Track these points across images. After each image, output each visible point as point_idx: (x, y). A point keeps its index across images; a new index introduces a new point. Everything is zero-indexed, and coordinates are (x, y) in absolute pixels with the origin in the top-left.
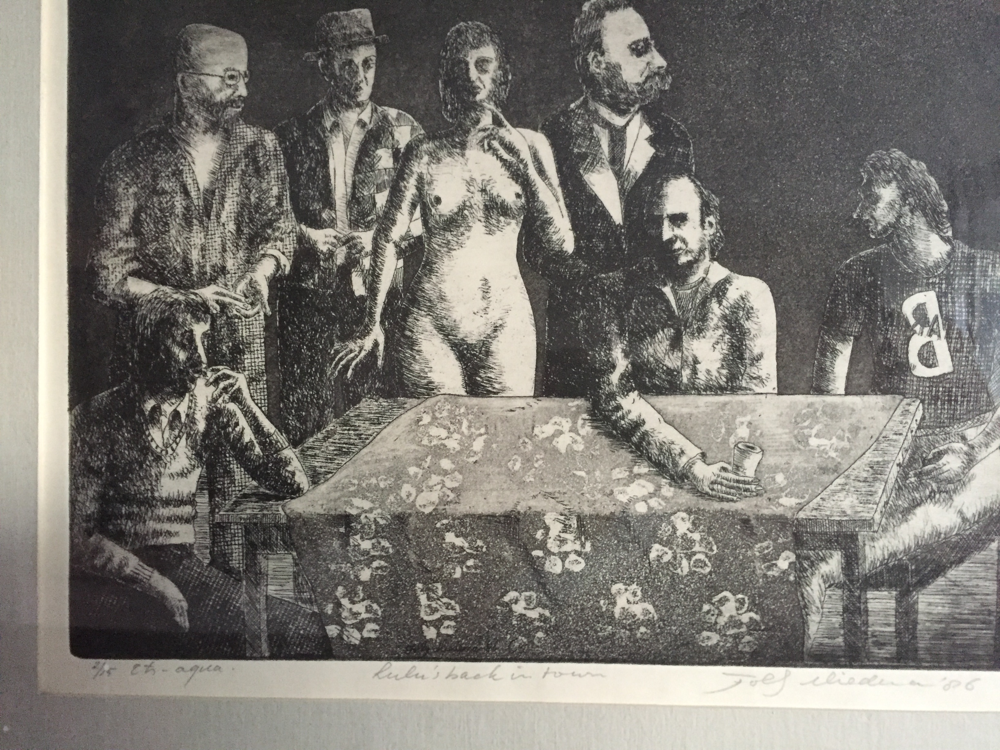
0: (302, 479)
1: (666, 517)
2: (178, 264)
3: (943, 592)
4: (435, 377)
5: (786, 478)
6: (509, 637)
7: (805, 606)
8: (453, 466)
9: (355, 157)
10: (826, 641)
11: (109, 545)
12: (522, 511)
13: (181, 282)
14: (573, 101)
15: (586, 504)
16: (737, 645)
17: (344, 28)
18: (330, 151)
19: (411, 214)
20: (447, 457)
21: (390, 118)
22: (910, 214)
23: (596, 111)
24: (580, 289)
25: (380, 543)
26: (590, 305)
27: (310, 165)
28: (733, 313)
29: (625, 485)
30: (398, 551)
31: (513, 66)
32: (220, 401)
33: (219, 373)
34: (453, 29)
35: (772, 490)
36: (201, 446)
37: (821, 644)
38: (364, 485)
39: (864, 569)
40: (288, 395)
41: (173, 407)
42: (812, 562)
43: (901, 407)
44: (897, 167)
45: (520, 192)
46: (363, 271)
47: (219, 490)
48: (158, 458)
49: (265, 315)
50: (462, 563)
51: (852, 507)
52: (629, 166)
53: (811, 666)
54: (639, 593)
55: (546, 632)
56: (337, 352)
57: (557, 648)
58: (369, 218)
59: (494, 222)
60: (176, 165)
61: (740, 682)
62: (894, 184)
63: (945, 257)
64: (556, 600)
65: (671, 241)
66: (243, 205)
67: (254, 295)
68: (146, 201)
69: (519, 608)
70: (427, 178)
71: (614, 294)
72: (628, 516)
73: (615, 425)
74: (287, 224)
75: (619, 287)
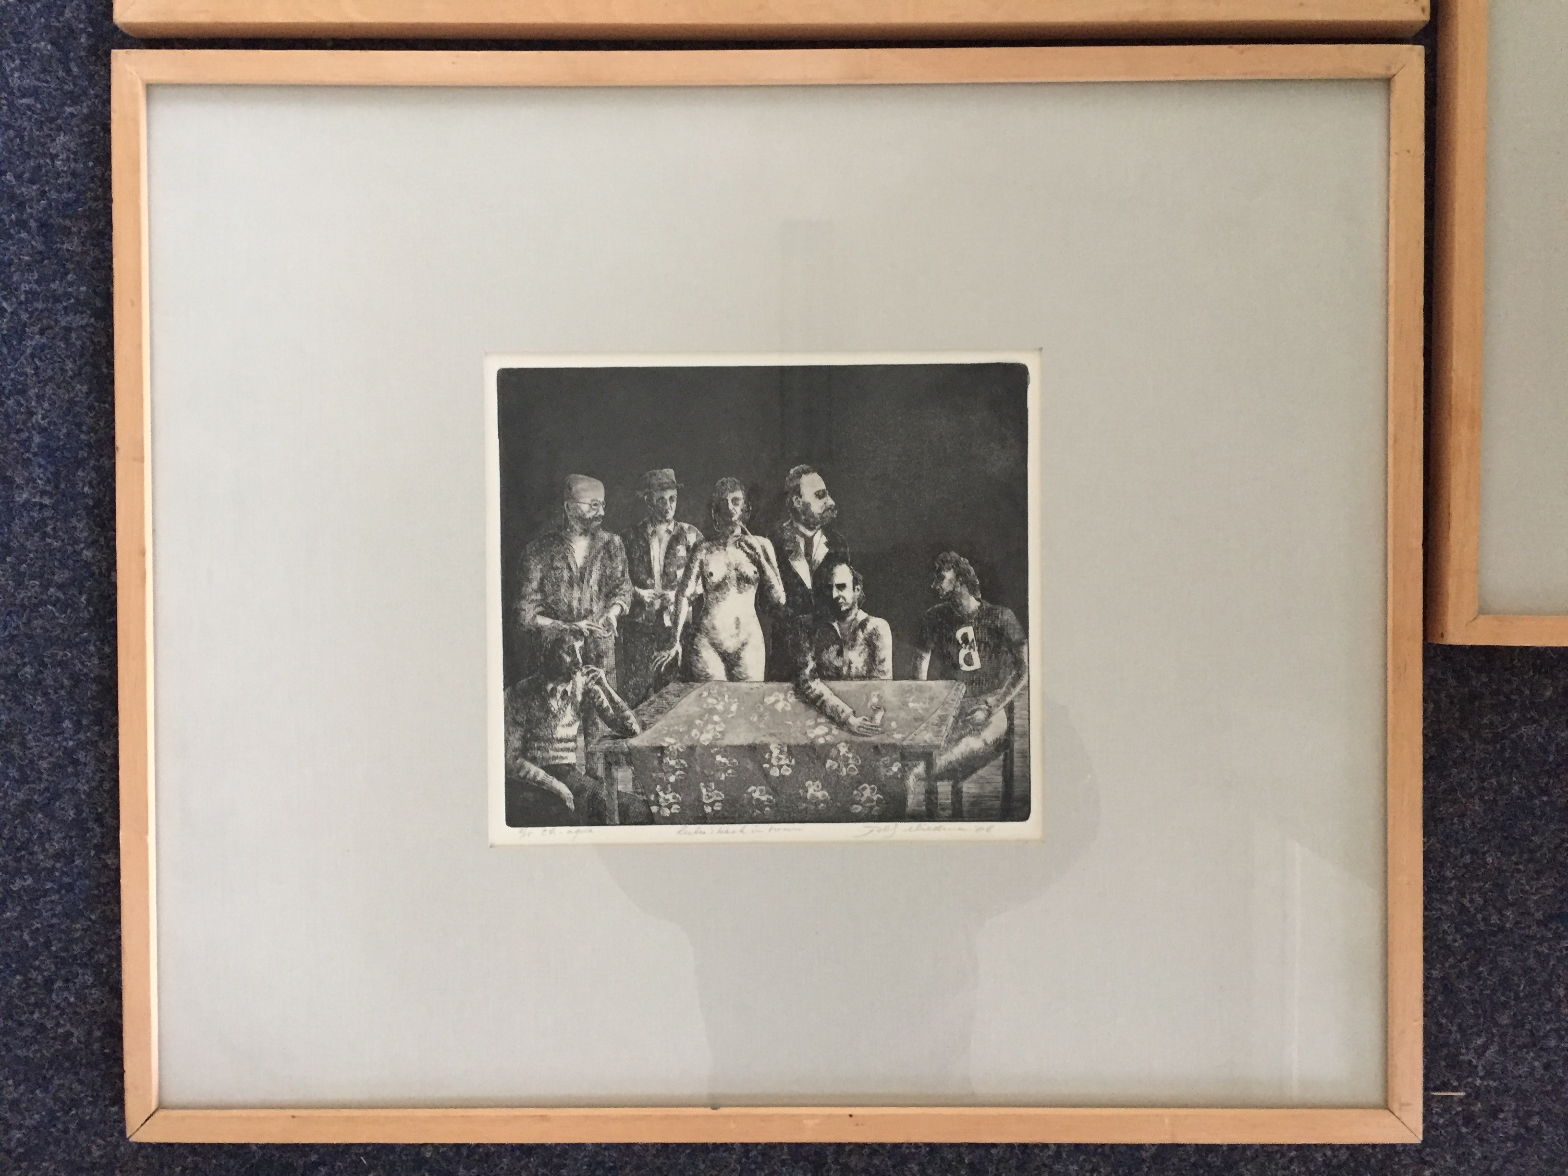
0: (636, 727)
1: (834, 745)
2: (565, 608)
3: (976, 782)
4: (710, 671)
5: (897, 724)
6: (751, 810)
7: (906, 791)
8: (720, 719)
9: (665, 550)
10: (917, 808)
11: (528, 765)
12: (758, 743)
13: (567, 618)
14: (785, 522)
15: (792, 739)
16: (871, 812)
17: (659, 479)
18: (651, 546)
20: (717, 714)
21: (684, 528)
22: (960, 586)
23: (797, 528)
24: (789, 624)
25: (680, 761)
26: (794, 632)
28: (870, 637)
29: (813, 728)
30: (690, 765)
32: (590, 684)
33: (590, 669)
34: (720, 481)
35: (889, 731)
36: (580, 709)
37: (914, 810)
38: (671, 730)
39: (936, 771)
40: (628, 681)
41: (564, 688)
42: (910, 768)
44: (954, 561)
45: (756, 571)
46: (670, 613)
47: (590, 733)
48: (555, 716)
49: (615, 637)
50: (725, 772)
51: (930, 738)
52: (815, 558)
53: (909, 821)
54: (820, 786)
55: (771, 807)
56: (655, 657)
57: (776, 816)
58: (673, 584)
59: (742, 586)
60: (564, 553)
61: (873, 830)
62: (952, 570)
63: (978, 608)
64: (776, 790)
65: (838, 598)
66: (602, 576)
67: (609, 626)
68: (547, 573)
69: (756, 795)
70: (705, 562)
71: (807, 627)
72: (814, 745)
73: (807, 696)
74: (627, 586)
75: (810, 623)
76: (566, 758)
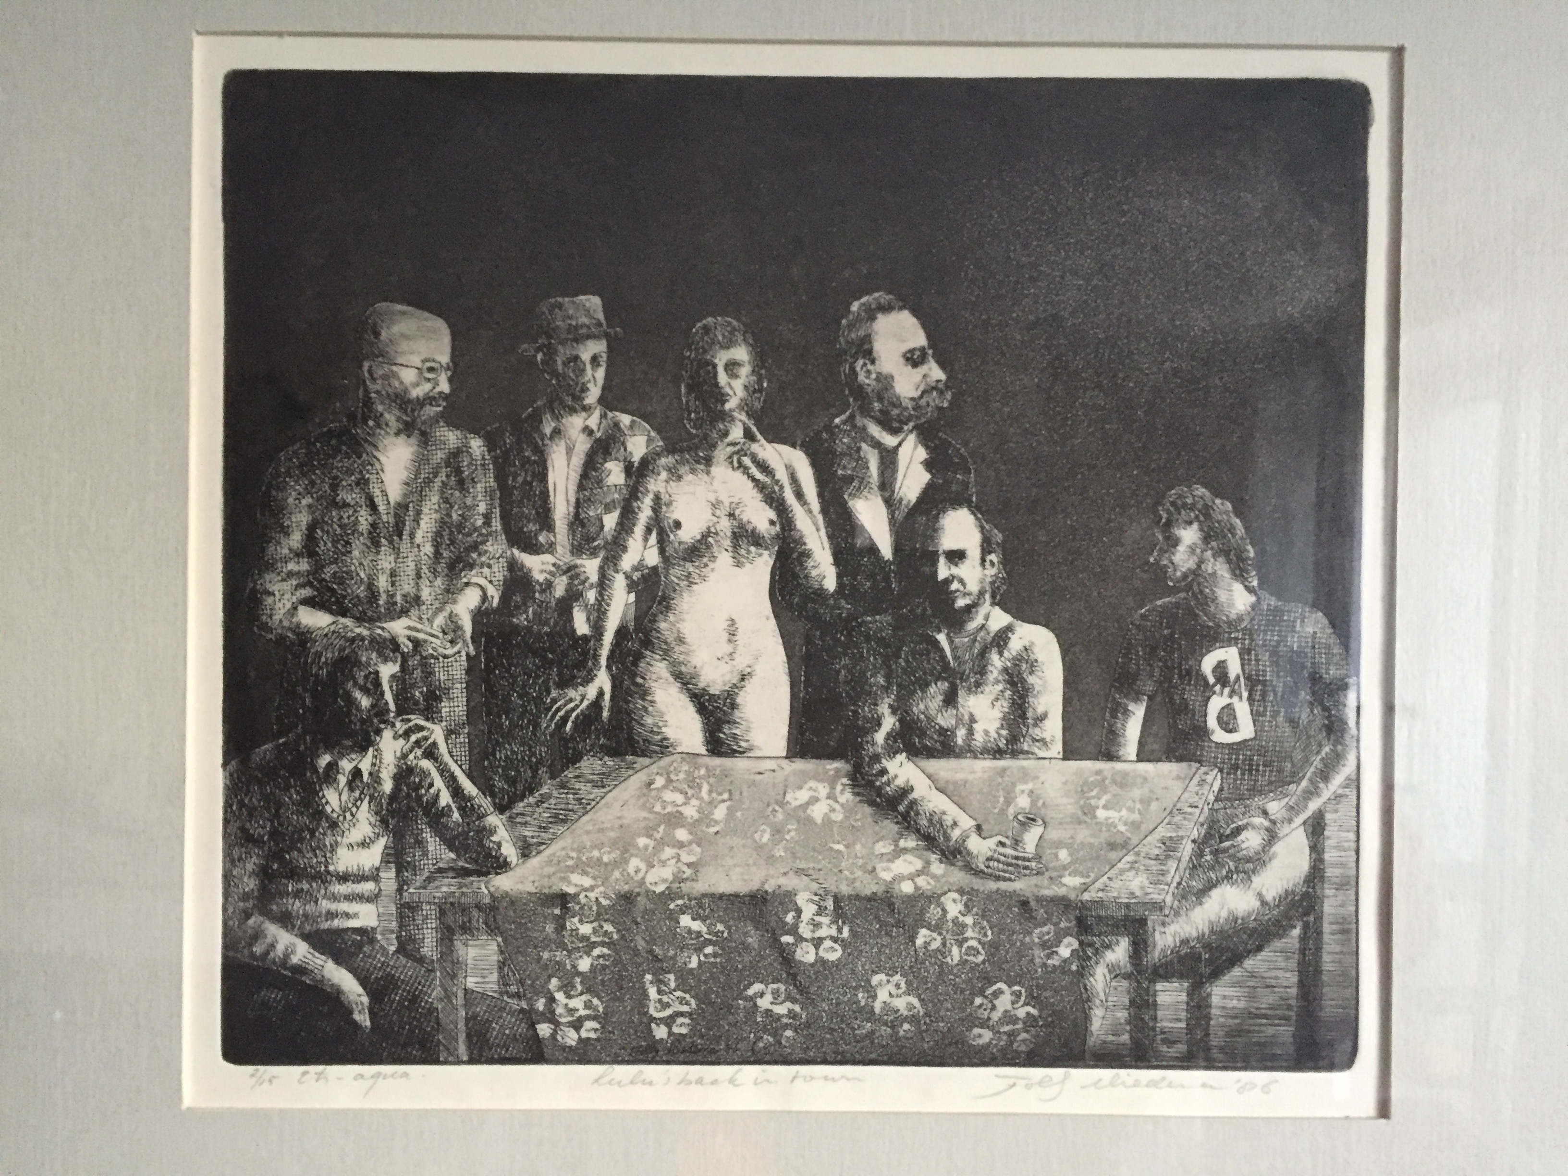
0: (509, 851)
1: (934, 898)
2: (361, 591)
3: (1239, 984)
4: (669, 732)
5: (1070, 855)
6: (752, 1035)
7: (1089, 1000)
8: (690, 837)
9: (580, 471)
10: (1111, 1038)
11: (273, 930)
12: (770, 890)
13: (365, 614)
14: (837, 416)
15: (845, 882)
16: (1012, 1043)
17: (570, 318)
18: (549, 463)
19: (646, 540)
20: (683, 826)
21: (622, 425)
22: (1212, 560)
23: (864, 428)
24: (842, 634)
25: (602, 927)
26: (853, 653)
27: (525, 478)
28: (1016, 665)
29: (889, 861)
30: (623, 935)
31: (768, 370)
32: (411, 757)
33: (411, 724)
34: (699, 325)
35: (1055, 869)
36: (387, 810)
37: (1105, 1042)
38: (584, 858)
39: (1153, 959)
40: (494, 751)
41: (354, 764)
42: (1097, 949)
43: (1197, 776)
44: (1199, 506)
45: (775, 518)
46: (586, 606)
47: (409, 863)
48: (334, 825)
49: (468, 655)
50: (699, 950)
51: (1142, 888)
52: (901, 494)
53: (1093, 1067)
54: (903, 985)
55: (796, 1031)
56: (554, 701)
57: (808, 1048)
58: (596, 543)
59: (743, 552)
60: (361, 472)
61: (1014, 1085)
62: (1195, 526)
63: (1249, 609)
64: (807, 993)
65: (947, 582)
66: (443, 524)
67: (454, 631)
68: (323, 515)
69: (764, 1003)
70: (665, 498)
71: (881, 641)
72: (892, 896)
73: (879, 791)
74: (496, 547)
75: (887, 633)
76: (356, 915)
